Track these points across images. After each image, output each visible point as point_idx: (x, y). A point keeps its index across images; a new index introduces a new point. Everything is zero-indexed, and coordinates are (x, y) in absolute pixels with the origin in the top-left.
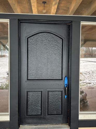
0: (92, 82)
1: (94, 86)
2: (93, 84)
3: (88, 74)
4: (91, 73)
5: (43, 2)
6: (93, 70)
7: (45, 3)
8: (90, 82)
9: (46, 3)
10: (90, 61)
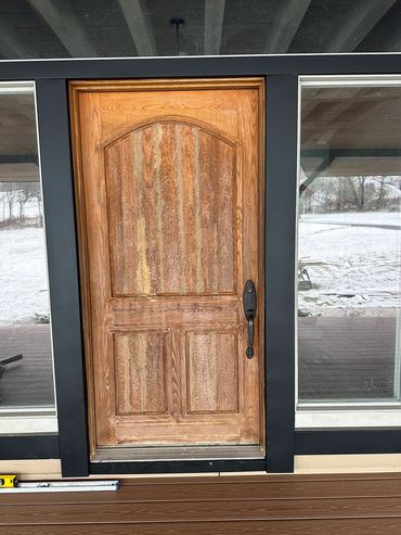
0: (358, 290)
1: (363, 306)
2: (361, 300)
3: (347, 264)
4: (356, 260)
5: (173, 21)
6: (363, 252)
7: (180, 25)
8: (350, 292)
9: (182, 22)
10: (353, 225)
